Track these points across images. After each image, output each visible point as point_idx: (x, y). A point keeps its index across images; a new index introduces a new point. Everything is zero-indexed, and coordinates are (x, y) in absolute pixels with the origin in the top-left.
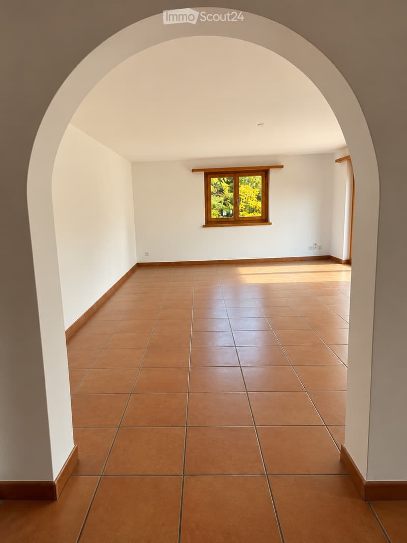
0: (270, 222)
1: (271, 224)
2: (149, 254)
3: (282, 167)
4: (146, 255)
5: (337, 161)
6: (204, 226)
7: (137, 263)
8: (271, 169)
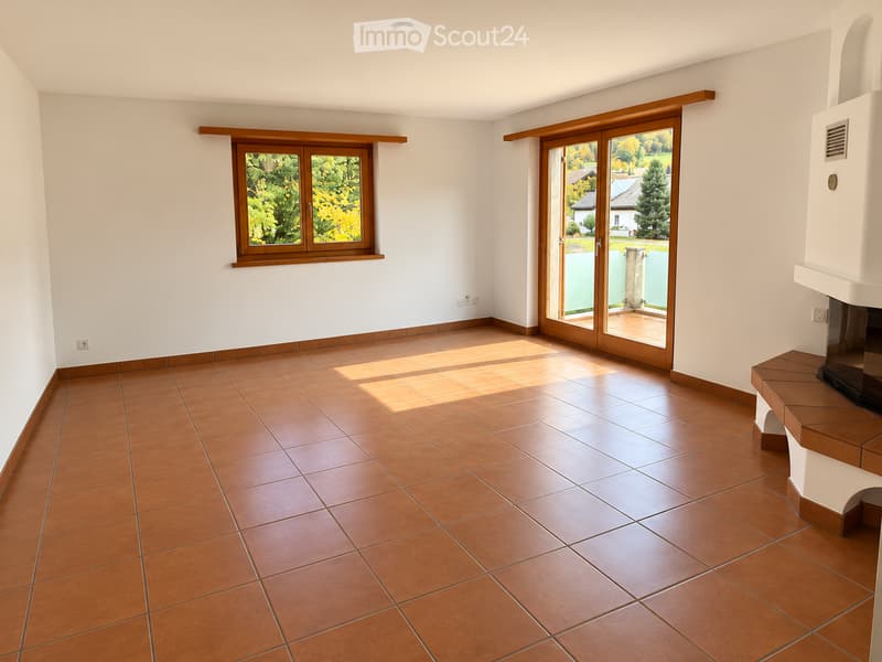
0: (382, 253)
1: (382, 257)
2: (90, 344)
3: (404, 140)
4: (79, 348)
5: (507, 138)
6: (234, 266)
7: (58, 370)
8: (379, 144)
